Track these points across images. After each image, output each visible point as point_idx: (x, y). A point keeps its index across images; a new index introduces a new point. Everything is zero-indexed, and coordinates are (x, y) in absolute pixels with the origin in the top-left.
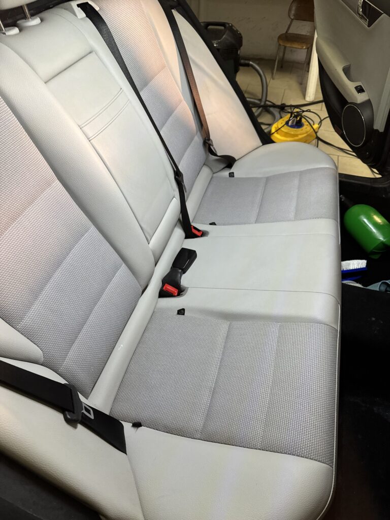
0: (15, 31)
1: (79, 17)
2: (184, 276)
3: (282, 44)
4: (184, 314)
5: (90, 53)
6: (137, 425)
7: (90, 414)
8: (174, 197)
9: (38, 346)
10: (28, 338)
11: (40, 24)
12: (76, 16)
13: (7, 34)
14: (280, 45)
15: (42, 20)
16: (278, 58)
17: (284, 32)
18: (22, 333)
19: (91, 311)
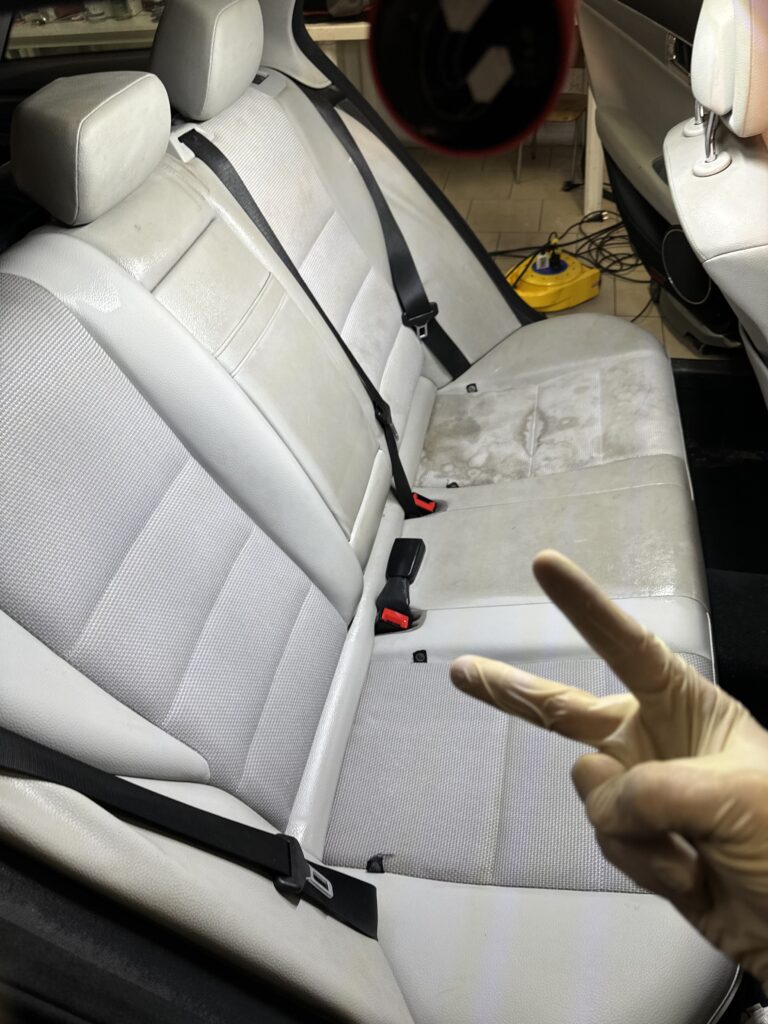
1: (184, 161)
4: (425, 661)
5: (210, 223)
7: (325, 886)
8: (378, 448)
9: (199, 752)
10: (182, 742)
12: (179, 158)
18: (170, 734)
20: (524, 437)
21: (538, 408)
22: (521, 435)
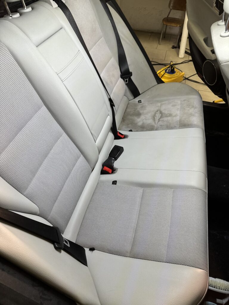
0: (18, 15)
1: (54, 7)
2: (116, 162)
3: (165, 24)
4: (116, 184)
5: (61, 29)
6: (92, 249)
7: (67, 243)
8: (108, 115)
9: (36, 204)
10: (30, 200)
11: (31, 11)
12: (52, 6)
13: (13, 17)
14: (164, 24)
15: (32, 9)
16: (162, 32)
17: (166, 16)
18: (26, 197)
19: (64, 183)
20: (155, 118)
21: (160, 110)
22: (154, 117)
